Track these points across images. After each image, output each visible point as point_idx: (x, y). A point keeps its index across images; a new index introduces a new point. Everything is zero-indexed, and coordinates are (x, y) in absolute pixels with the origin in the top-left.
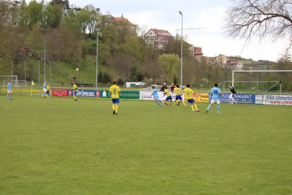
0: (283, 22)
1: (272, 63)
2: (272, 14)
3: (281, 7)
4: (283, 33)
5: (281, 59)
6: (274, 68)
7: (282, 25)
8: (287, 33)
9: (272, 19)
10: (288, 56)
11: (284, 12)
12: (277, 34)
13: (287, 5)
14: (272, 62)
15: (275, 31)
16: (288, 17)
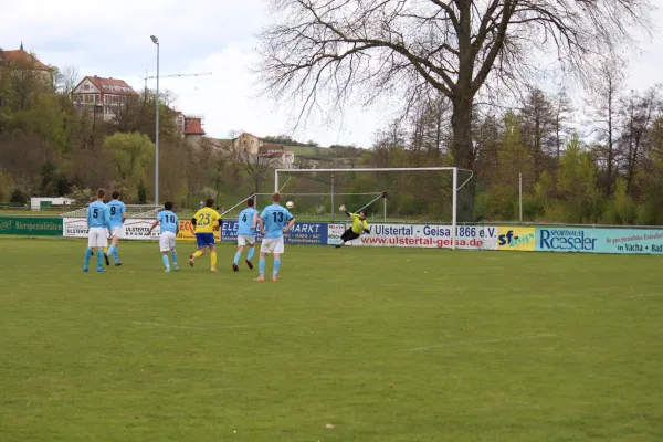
0: (391, 58)
1: (362, 152)
2: (365, 41)
3: (386, 25)
4: (390, 82)
5: (383, 144)
6: (367, 163)
7: (388, 65)
8: (400, 83)
9: (366, 51)
10: (399, 137)
11: (394, 36)
12: (377, 86)
13: (399, 19)
14: (361, 149)
15: (373, 79)
16: (403, 47)
